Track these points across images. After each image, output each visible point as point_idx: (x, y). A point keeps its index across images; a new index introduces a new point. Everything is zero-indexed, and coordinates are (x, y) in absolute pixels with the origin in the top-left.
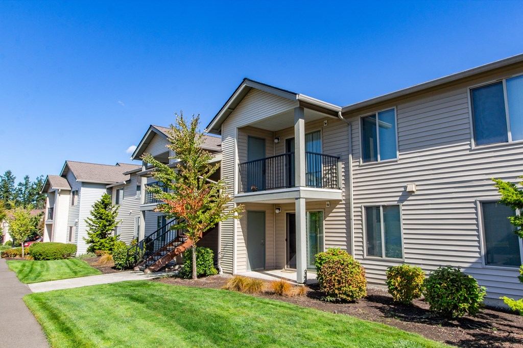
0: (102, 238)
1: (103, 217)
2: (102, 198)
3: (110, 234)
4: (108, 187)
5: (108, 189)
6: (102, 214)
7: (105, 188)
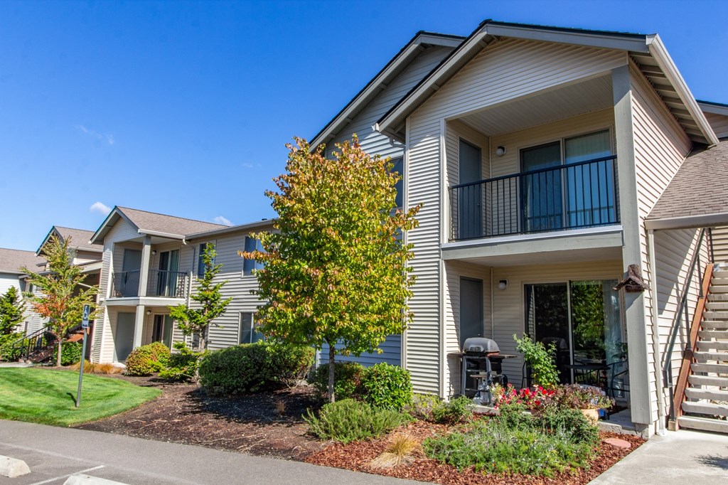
0: (5, 334)
1: (7, 312)
2: (8, 291)
3: (16, 329)
4: (21, 277)
5: (21, 279)
6: (6, 308)
7: (18, 278)
